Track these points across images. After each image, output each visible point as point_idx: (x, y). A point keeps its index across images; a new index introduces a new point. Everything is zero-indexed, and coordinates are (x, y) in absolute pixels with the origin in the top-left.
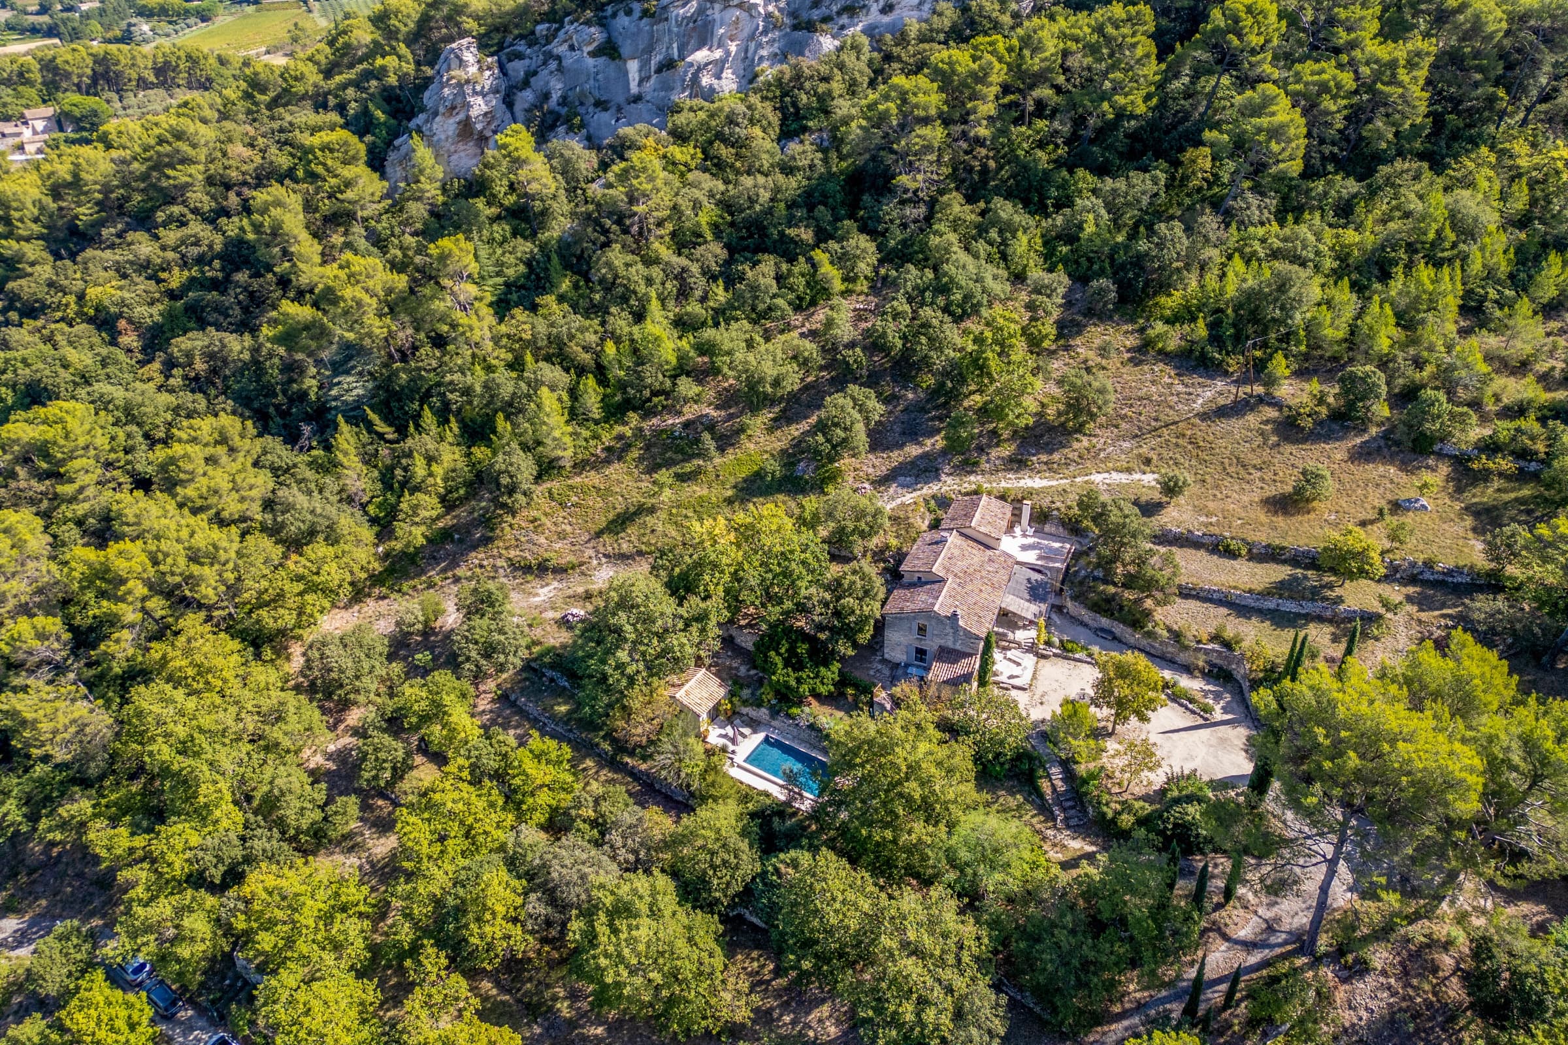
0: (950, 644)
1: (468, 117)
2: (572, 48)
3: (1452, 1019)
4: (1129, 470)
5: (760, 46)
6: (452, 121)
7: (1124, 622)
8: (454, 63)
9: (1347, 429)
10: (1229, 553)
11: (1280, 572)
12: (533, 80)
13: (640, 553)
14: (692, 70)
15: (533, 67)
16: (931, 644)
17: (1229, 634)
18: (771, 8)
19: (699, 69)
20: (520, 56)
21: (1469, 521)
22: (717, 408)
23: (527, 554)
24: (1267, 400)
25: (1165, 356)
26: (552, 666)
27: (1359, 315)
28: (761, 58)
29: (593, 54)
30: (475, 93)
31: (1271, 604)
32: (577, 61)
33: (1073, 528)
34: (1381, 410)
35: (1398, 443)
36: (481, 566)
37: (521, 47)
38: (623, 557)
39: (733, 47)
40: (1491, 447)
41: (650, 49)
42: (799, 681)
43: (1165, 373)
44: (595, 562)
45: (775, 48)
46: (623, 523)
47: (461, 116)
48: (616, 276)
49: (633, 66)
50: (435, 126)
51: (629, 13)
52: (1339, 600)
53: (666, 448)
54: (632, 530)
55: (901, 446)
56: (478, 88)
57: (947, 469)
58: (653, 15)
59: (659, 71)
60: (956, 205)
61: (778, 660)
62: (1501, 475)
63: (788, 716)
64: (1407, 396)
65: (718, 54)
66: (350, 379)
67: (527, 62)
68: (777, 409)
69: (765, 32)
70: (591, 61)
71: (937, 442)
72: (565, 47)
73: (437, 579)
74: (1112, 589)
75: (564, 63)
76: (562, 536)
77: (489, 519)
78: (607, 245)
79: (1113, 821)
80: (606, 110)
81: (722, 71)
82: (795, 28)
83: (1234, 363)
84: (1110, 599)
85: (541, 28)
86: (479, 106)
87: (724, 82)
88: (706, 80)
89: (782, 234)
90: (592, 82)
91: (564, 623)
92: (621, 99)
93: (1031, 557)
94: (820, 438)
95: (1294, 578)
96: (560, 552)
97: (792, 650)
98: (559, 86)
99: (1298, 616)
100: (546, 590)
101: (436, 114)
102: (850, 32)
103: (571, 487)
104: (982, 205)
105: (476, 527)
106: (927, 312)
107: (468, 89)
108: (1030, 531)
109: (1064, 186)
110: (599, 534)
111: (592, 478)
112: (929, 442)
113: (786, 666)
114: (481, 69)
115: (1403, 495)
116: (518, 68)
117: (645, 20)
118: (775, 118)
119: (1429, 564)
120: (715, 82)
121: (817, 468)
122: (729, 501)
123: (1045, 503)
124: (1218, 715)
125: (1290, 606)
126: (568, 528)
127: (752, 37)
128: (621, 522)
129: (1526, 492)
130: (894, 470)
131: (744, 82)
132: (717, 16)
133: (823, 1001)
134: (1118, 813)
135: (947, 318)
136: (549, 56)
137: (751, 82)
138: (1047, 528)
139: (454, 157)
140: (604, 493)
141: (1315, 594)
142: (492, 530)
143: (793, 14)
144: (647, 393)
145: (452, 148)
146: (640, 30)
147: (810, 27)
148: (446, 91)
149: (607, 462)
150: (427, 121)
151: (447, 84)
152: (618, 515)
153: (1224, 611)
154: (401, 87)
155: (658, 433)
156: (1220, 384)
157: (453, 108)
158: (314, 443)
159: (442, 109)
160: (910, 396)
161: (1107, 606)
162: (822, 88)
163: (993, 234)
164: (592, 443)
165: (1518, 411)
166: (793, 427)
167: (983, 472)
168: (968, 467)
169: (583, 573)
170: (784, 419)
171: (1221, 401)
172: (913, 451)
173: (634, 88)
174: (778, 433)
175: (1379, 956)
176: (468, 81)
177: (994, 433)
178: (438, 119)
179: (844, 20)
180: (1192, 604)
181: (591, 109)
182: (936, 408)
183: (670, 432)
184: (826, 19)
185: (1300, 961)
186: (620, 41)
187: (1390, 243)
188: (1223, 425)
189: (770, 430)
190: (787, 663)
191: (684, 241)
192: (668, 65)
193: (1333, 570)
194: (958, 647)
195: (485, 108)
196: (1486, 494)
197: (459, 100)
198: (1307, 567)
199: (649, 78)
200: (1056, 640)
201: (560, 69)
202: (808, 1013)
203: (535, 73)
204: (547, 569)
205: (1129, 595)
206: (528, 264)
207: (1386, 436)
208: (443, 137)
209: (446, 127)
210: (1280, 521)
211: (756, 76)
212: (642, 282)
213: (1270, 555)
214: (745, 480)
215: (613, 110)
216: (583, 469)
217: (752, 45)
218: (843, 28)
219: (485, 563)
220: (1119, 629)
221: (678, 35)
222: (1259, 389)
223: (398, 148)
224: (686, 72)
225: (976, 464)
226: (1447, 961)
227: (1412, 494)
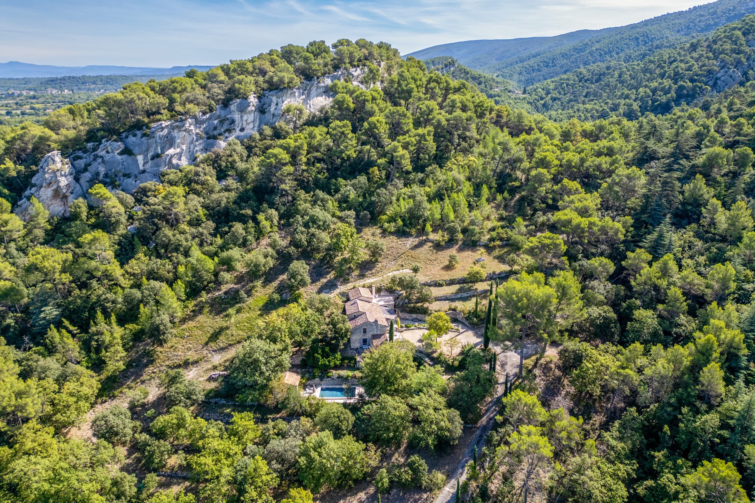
0: (375, 333)
1: (59, 187)
2: (108, 152)
3: (560, 380)
4: (398, 270)
5: (196, 146)
6: (50, 189)
7: (421, 313)
8: (51, 162)
9: (453, 244)
10: (440, 285)
11: (457, 287)
12: (89, 168)
13: (230, 345)
14: (169, 157)
15: (88, 162)
16: (368, 336)
17: (453, 307)
18: (197, 131)
19: (172, 157)
20: (80, 158)
21: (496, 261)
22: (235, 284)
23: (175, 361)
24: (427, 240)
25: (391, 233)
26: (216, 396)
27: (442, 210)
28: (197, 151)
29: (121, 154)
30: (62, 175)
31: (459, 296)
32: (112, 157)
33: (390, 291)
34: (460, 236)
35: (468, 245)
36: (154, 373)
37: (80, 153)
38: (222, 349)
39: (184, 147)
40: (492, 240)
41: (147, 150)
42: (329, 362)
43: (394, 238)
44: (210, 355)
45: (201, 147)
46: (216, 336)
47: (55, 187)
48: (170, 240)
49: (140, 158)
50: (41, 193)
51: (135, 135)
52: (476, 289)
53: (220, 304)
54: (222, 338)
55: (319, 280)
56: (63, 173)
57: (339, 284)
58: (148, 136)
59: (153, 158)
60: (302, 194)
61: (319, 356)
62: (498, 246)
63: (328, 377)
64: (465, 231)
65: (178, 150)
66: (49, 308)
67: (85, 160)
68: (263, 279)
69: (197, 140)
70: (119, 157)
71: (331, 275)
72: (104, 152)
73: (132, 384)
74: (412, 305)
75: (105, 159)
76: (189, 349)
77: (148, 353)
78: (158, 229)
79: (453, 365)
80: (129, 177)
81: (181, 157)
82: (208, 138)
83: (413, 231)
84: (414, 308)
85: (90, 145)
86: (63, 182)
87: (182, 161)
88: (174, 161)
89: (238, 213)
90: (121, 166)
91: (210, 379)
92: (136, 172)
93: (382, 303)
94: (293, 280)
95: (461, 287)
96: (192, 356)
97: (323, 351)
98: (103, 169)
99: (468, 297)
100: (191, 372)
101: (41, 187)
102: (230, 139)
103: (183, 330)
104: (312, 193)
105: (143, 358)
106: (312, 230)
107: (58, 174)
108: (377, 296)
109: (335, 185)
110: (207, 344)
111: (191, 324)
112: (328, 276)
113: (322, 358)
114: (63, 164)
115: (477, 258)
116: (81, 163)
117: (144, 138)
118: (214, 172)
119: (494, 273)
120: (179, 162)
121: (291, 295)
122: (261, 315)
123: (378, 285)
124: (461, 331)
125: (465, 295)
126: (191, 346)
127: (192, 142)
128: (215, 336)
129: (505, 250)
130: (320, 289)
131: (191, 161)
132: (176, 135)
133: (394, 453)
134: (453, 362)
135: (321, 231)
136: (96, 157)
137: (194, 161)
138: (382, 294)
139: (51, 207)
140: (201, 328)
141: (469, 289)
142: (152, 357)
143: (207, 133)
144: (205, 283)
145: (50, 203)
146: (142, 143)
147: (215, 138)
148: (47, 176)
149: (195, 316)
150: (37, 191)
151: (47, 172)
152: (212, 334)
153: (447, 302)
154: (18, 177)
155: (214, 299)
156: (411, 239)
157: (50, 183)
158: (32, 345)
159: (44, 185)
160: (313, 263)
161: (413, 311)
162: (230, 159)
163: (319, 203)
164: (185, 310)
165: (493, 229)
166: (273, 283)
167: (352, 282)
168: (346, 281)
169: (206, 361)
170: (267, 282)
171: (415, 244)
172: (324, 281)
173: (141, 168)
174: (268, 287)
175: (537, 372)
176: (58, 170)
177: (350, 268)
178: (42, 189)
179: (227, 134)
180: (438, 302)
181: (122, 178)
182: (325, 265)
183: (220, 297)
184: (220, 134)
185: (520, 381)
186: (132, 148)
187: (440, 189)
188: (419, 250)
189: (264, 287)
190: (323, 357)
191: (195, 223)
192: (157, 156)
193: (471, 282)
194: (379, 333)
195: (66, 182)
196: (497, 252)
197: (53, 179)
198: (463, 283)
199: (148, 162)
200: (403, 325)
201: (103, 162)
202: (391, 459)
203: (90, 165)
204: (188, 364)
205: (419, 304)
206: (119, 244)
207: (463, 244)
208: (45, 198)
209: (47, 193)
210: (449, 272)
211: (196, 158)
212: (184, 241)
213: (451, 283)
214: (263, 306)
215: (133, 177)
216: (185, 321)
217: (192, 146)
218: (227, 137)
219: (155, 370)
220: (420, 316)
221: (160, 143)
222: (424, 238)
223: (20, 206)
224: (166, 159)
225: (348, 279)
226: (553, 366)
227: (479, 257)
